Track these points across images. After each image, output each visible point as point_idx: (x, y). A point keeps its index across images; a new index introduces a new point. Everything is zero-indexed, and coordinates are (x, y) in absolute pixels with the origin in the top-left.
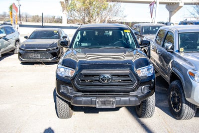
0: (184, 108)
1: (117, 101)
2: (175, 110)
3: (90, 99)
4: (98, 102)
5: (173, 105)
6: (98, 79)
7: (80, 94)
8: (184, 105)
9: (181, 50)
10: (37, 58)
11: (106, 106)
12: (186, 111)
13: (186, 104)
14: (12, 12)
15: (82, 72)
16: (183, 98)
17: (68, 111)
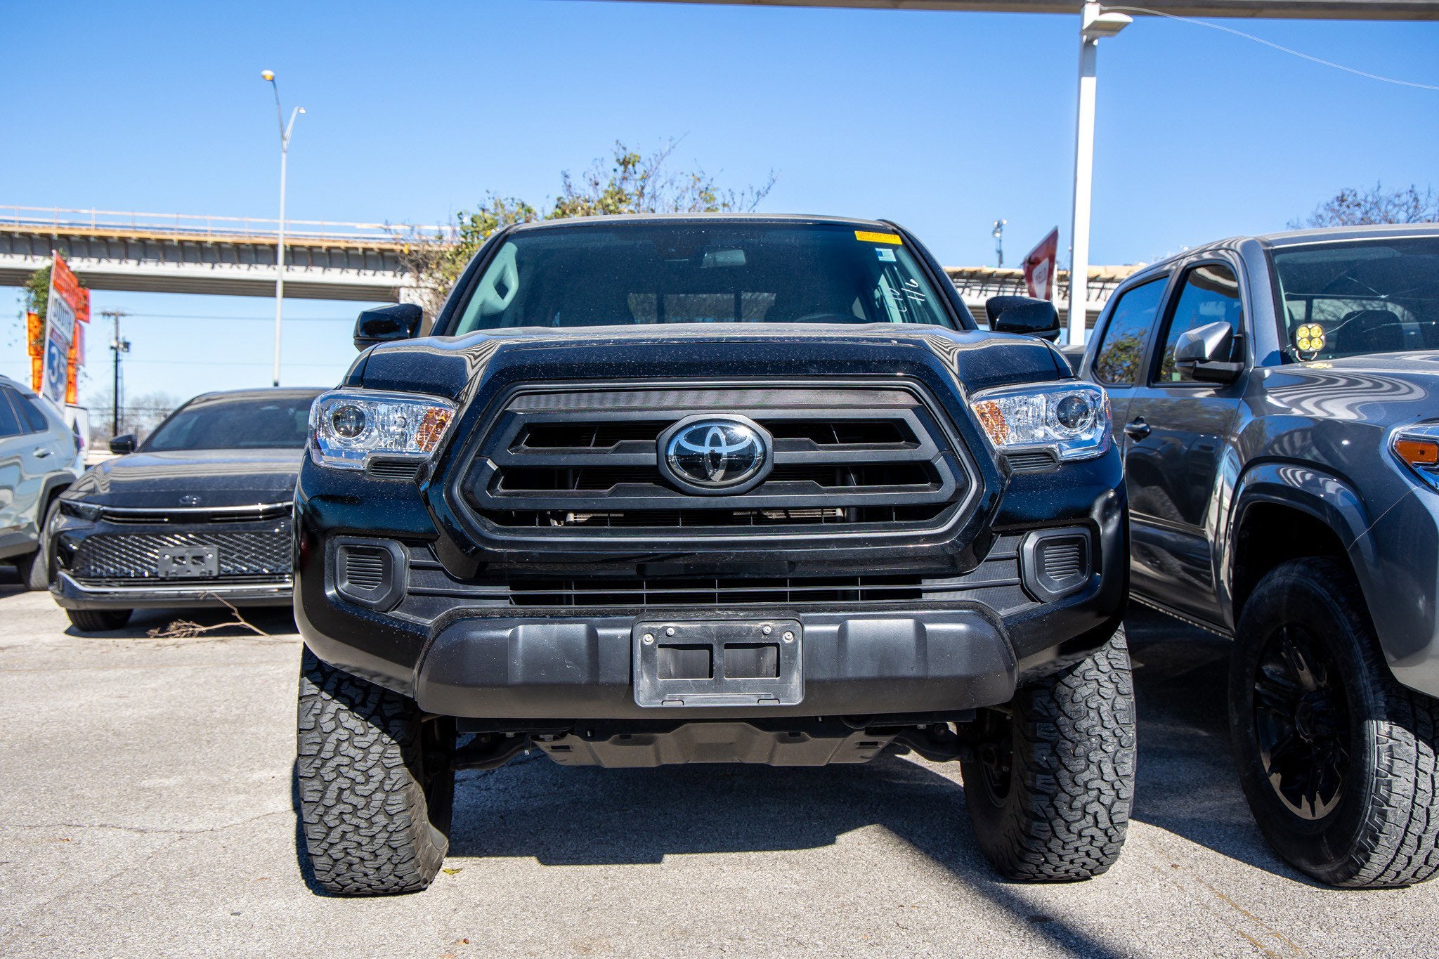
0: (1378, 760)
1: (811, 643)
2: (1304, 812)
3: (579, 629)
4: (648, 652)
5: (1275, 780)
6: (650, 458)
7: (495, 599)
8: (1380, 729)
9: (1303, 345)
10: (195, 571)
11: (720, 687)
12: (1402, 786)
13: (1395, 717)
14: (42, 319)
15: (519, 406)
16: (1365, 679)
17: (398, 800)
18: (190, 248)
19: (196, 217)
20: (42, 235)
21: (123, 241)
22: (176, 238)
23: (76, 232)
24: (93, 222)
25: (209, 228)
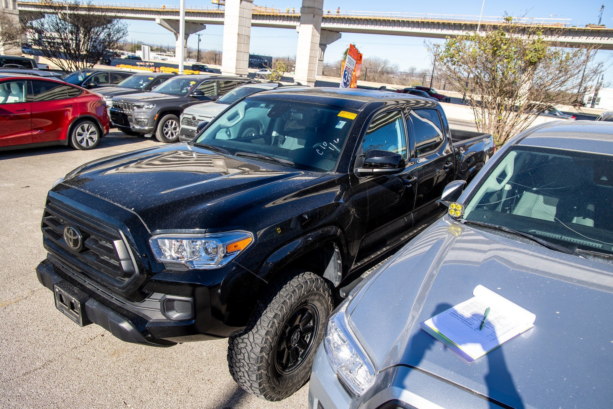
18: (457, 25)
19: (470, 16)
20: (407, 21)
21: (438, 23)
22: (453, 22)
23: (426, 21)
24: (430, 17)
25: (463, 19)
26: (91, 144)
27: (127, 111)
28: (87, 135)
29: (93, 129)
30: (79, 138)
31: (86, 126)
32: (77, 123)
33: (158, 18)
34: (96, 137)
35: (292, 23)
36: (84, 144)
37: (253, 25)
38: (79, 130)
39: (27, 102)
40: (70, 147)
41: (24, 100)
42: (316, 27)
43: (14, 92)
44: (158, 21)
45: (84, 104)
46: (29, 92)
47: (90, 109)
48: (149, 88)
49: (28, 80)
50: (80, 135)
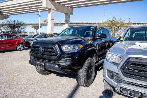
26: (21, 49)
27: (29, 42)
28: (20, 47)
29: (22, 46)
30: (19, 48)
31: (20, 45)
32: (18, 44)
33: (30, 25)
34: (22, 48)
35: (62, 25)
36: (20, 49)
37: (54, 26)
38: (19, 46)
39: (7, 40)
40: (17, 50)
41: (6, 39)
42: (68, 25)
43: (4, 38)
44: (30, 26)
45: (20, 40)
46: (8, 37)
47: (21, 41)
48: (33, 37)
49: (8, 35)
50: (19, 47)
